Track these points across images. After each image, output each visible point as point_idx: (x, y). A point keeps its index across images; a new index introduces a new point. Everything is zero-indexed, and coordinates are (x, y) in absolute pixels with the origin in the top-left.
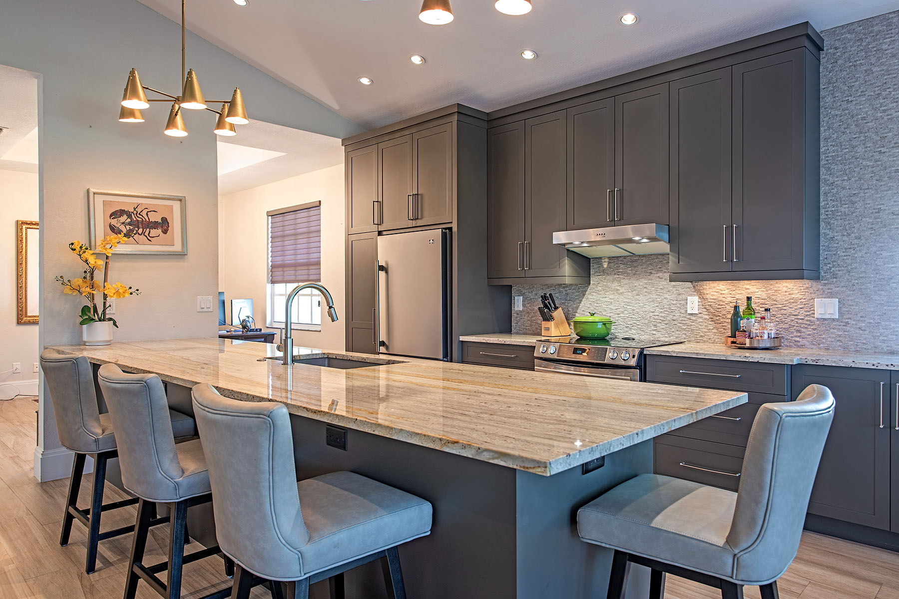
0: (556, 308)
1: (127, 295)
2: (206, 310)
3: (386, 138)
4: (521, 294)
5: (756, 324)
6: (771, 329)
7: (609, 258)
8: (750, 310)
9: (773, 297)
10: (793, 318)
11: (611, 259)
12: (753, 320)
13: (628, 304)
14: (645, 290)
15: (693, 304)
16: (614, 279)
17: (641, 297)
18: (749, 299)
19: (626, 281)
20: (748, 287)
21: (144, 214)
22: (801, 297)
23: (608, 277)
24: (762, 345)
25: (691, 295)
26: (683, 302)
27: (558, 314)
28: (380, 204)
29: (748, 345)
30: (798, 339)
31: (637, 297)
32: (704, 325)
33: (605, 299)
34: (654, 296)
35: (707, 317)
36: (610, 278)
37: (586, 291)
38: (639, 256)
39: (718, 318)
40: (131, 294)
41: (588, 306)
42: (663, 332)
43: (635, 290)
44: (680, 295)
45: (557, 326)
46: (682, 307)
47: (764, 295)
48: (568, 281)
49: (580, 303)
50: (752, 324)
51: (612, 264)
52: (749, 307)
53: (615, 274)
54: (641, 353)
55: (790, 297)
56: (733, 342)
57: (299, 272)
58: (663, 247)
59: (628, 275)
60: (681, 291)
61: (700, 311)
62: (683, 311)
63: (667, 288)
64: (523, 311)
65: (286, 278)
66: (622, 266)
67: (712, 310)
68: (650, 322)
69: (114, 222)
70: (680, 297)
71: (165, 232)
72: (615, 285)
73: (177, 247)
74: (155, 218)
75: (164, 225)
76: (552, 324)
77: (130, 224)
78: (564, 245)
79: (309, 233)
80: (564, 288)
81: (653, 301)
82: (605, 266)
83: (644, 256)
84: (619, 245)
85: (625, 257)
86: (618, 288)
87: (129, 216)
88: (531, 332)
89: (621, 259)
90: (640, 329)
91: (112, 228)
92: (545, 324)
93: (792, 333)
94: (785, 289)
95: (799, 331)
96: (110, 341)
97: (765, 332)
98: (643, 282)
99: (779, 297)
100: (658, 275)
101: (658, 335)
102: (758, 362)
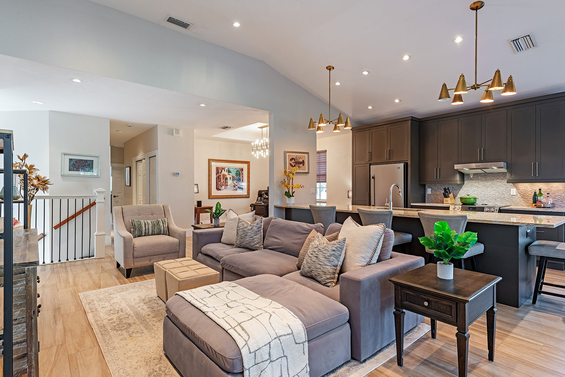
0: (450, 193)
1: (300, 188)
2: (313, 193)
3: (374, 128)
4: (430, 187)
5: (544, 199)
6: (550, 201)
7: (473, 174)
8: (541, 194)
9: (550, 189)
10: (559, 196)
11: (474, 174)
12: (542, 197)
13: (483, 191)
14: (491, 186)
15: (514, 191)
16: (476, 182)
17: (489, 189)
18: (540, 189)
19: (482, 183)
20: (539, 185)
21: (298, 159)
22: (563, 189)
23: (473, 181)
24: (548, 206)
25: (512, 188)
26: (509, 191)
27: (451, 195)
28: (371, 153)
29: (542, 206)
30: (562, 204)
31: (487, 189)
32: (519, 199)
33: (472, 190)
34: (495, 188)
35: (520, 196)
36: (474, 181)
37: (462, 187)
38: (488, 173)
39: (525, 197)
40: (301, 187)
41: (463, 192)
42: (499, 202)
43: (486, 186)
44: (507, 188)
45: (451, 200)
46: (508, 193)
47: (546, 188)
48: (458, 183)
49: (459, 191)
50: (542, 199)
51: (475, 176)
52: (540, 193)
53: (476, 180)
54: (499, 209)
55: (558, 189)
56: (535, 205)
57: (321, 178)
58: (504, 170)
59: (483, 180)
60: (508, 186)
61: (517, 194)
62: (509, 194)
63: (501, 185)
64: (431, 194)
65: (321, 181)
66: (479, 177)
67: (522, 194)
68: (493, 198)
69: (291, 162)
70: (507, 189)
71: (303, 165)
72: (476, 184)
73: (306, 171)
74: (301, 160)
75: (303, 163)
76: (448, 199)
77: (295, 163)
78: (458, 169)
79: (320, 162)
80: (451, 185)
81: (494, 190)
82: (472, 177)
83: (490, 173)
84: (483, 170)
85: (481, 174)
86: (478, 185)
87: (295, 160)
88: (435, 202)
89: (479, 174)
90: (488, 201)
91: (291, 164)
92: (445, 199)
93: (559, 202)
94: (556, 186)
95: (562, 201)
96: (294, 204)
97: (549, 201)
98: (489, 183)
99: (553, 189)
100: (497, 180)
101: (497, 203)
102: (552, 212)
